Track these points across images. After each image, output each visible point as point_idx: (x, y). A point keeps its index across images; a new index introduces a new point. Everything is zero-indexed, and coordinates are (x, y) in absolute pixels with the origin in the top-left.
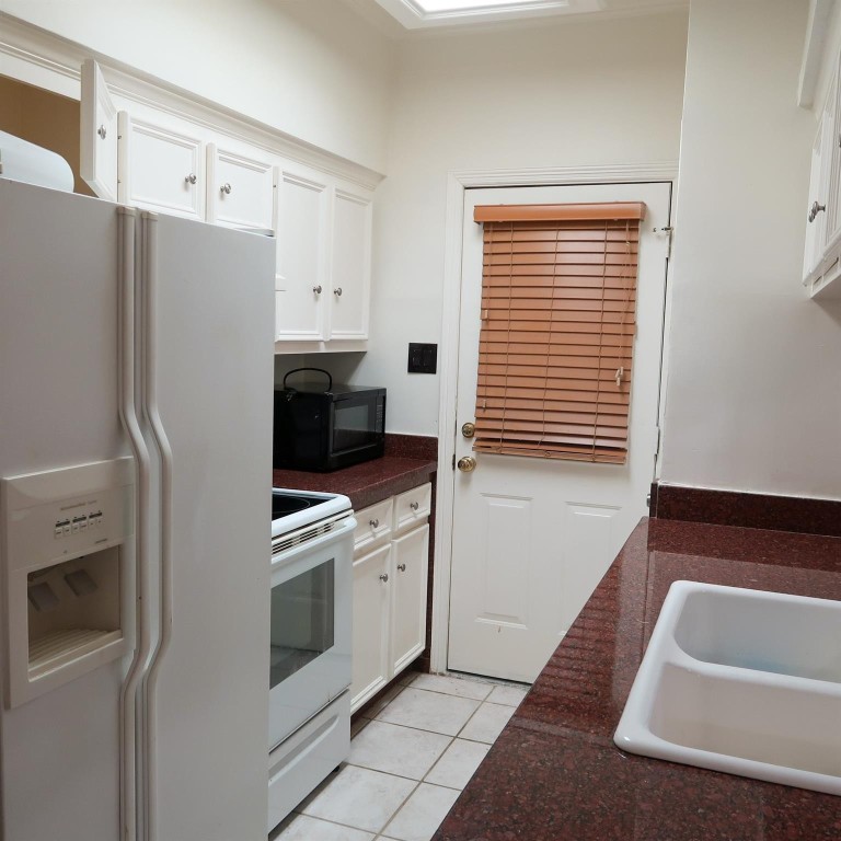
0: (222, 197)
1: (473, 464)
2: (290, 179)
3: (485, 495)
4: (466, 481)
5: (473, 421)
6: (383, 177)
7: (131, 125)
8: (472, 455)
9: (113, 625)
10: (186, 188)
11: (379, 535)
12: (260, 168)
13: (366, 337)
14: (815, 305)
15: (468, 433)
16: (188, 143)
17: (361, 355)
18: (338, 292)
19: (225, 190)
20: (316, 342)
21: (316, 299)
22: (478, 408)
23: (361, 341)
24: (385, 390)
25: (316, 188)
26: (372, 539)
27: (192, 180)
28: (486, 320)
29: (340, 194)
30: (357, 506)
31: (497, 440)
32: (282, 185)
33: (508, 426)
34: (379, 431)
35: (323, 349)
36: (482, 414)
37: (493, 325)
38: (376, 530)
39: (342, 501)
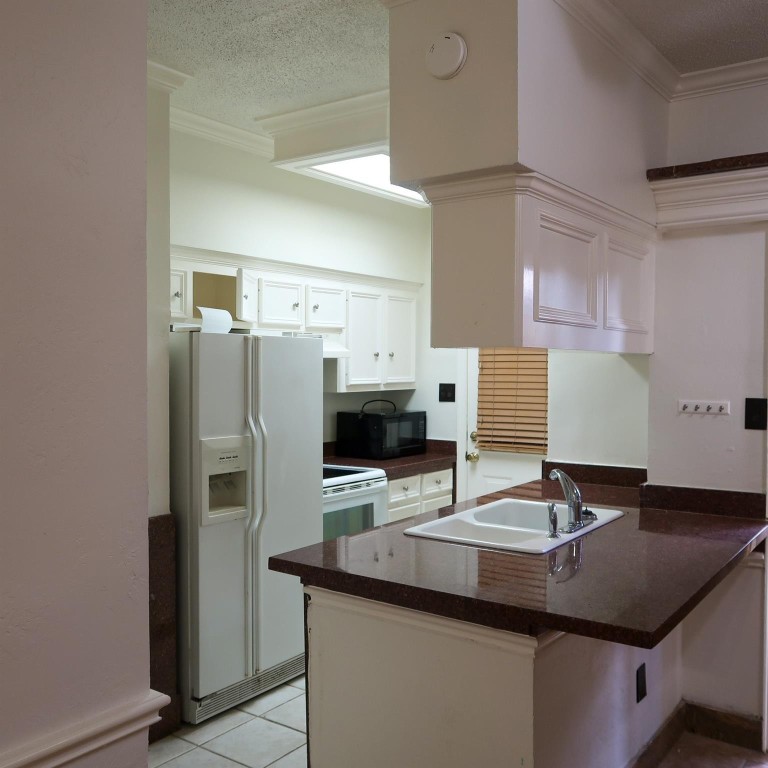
0: (314, 311)
1: (477, 458)
2: (356, 295)
3: (485, 476)
4: (473, 468)
5: (476, 430)
6: (422, 284)
7: (264, 284)
8: (476, 452)
9: (241, 503)
10: (294, 309)
11: (410, 496)
12: (337, 292)
13: (413, 380)
14: (621, 358)
15: (473, 438)
16: (295, 287)
17: (412, 391)
18: (392, 355)
19: (316, 307)
20: (378, 385)
21: (376, 360)
22: (478, 422)
23: (411, 383)
24: (425, 413)
25: (375, 297)
26: (404, 498)
27: (297, 305)
28: (482, 369)
29: (391, 298)
30: (391, 476)
31: (489, 442)
32: (351, 299)
33: (495, 433)
34: (421, 437)
35: (382, 389)
36: (480, 426)
37: (485, 372)
38: (407, 493)
39: (380, 472)
